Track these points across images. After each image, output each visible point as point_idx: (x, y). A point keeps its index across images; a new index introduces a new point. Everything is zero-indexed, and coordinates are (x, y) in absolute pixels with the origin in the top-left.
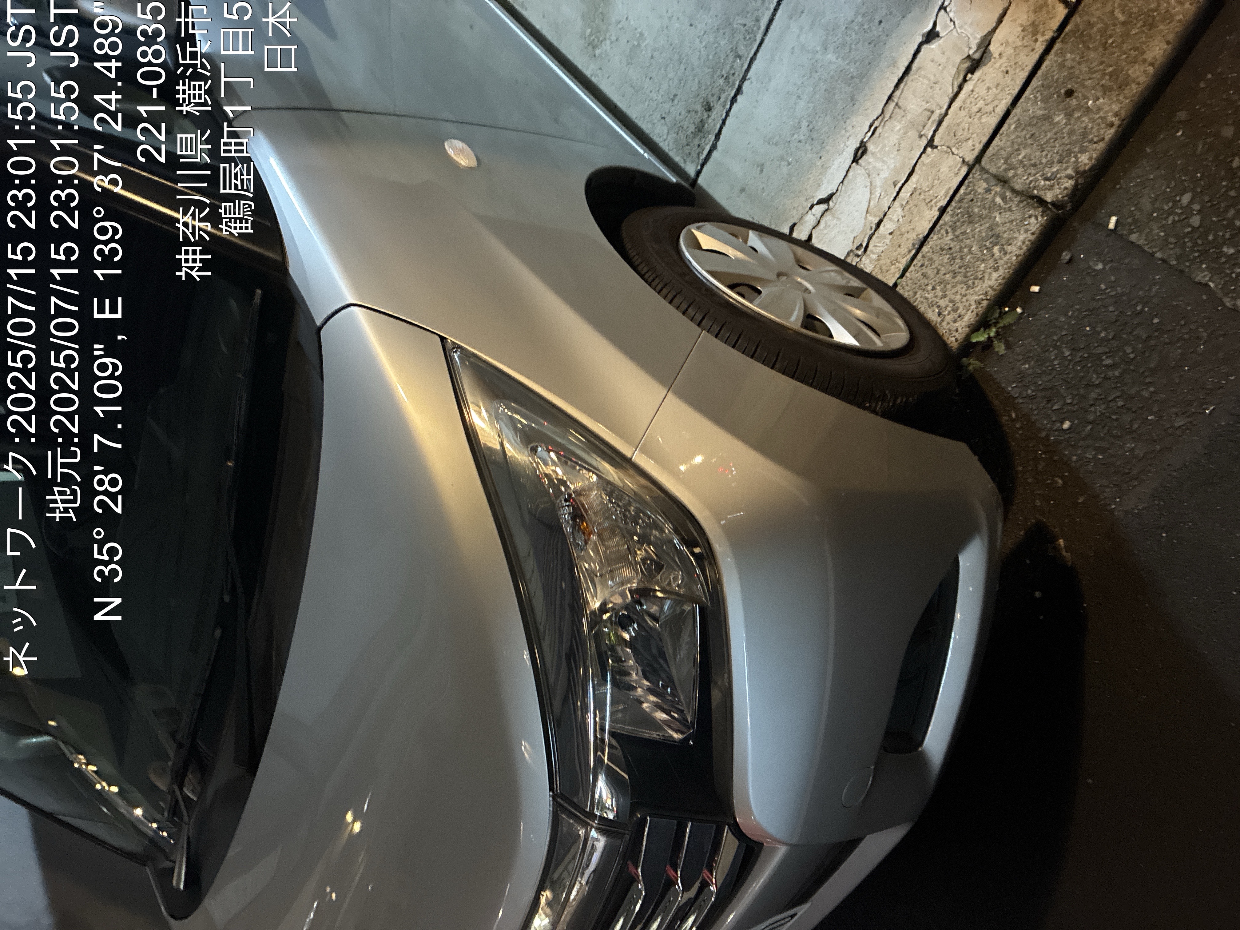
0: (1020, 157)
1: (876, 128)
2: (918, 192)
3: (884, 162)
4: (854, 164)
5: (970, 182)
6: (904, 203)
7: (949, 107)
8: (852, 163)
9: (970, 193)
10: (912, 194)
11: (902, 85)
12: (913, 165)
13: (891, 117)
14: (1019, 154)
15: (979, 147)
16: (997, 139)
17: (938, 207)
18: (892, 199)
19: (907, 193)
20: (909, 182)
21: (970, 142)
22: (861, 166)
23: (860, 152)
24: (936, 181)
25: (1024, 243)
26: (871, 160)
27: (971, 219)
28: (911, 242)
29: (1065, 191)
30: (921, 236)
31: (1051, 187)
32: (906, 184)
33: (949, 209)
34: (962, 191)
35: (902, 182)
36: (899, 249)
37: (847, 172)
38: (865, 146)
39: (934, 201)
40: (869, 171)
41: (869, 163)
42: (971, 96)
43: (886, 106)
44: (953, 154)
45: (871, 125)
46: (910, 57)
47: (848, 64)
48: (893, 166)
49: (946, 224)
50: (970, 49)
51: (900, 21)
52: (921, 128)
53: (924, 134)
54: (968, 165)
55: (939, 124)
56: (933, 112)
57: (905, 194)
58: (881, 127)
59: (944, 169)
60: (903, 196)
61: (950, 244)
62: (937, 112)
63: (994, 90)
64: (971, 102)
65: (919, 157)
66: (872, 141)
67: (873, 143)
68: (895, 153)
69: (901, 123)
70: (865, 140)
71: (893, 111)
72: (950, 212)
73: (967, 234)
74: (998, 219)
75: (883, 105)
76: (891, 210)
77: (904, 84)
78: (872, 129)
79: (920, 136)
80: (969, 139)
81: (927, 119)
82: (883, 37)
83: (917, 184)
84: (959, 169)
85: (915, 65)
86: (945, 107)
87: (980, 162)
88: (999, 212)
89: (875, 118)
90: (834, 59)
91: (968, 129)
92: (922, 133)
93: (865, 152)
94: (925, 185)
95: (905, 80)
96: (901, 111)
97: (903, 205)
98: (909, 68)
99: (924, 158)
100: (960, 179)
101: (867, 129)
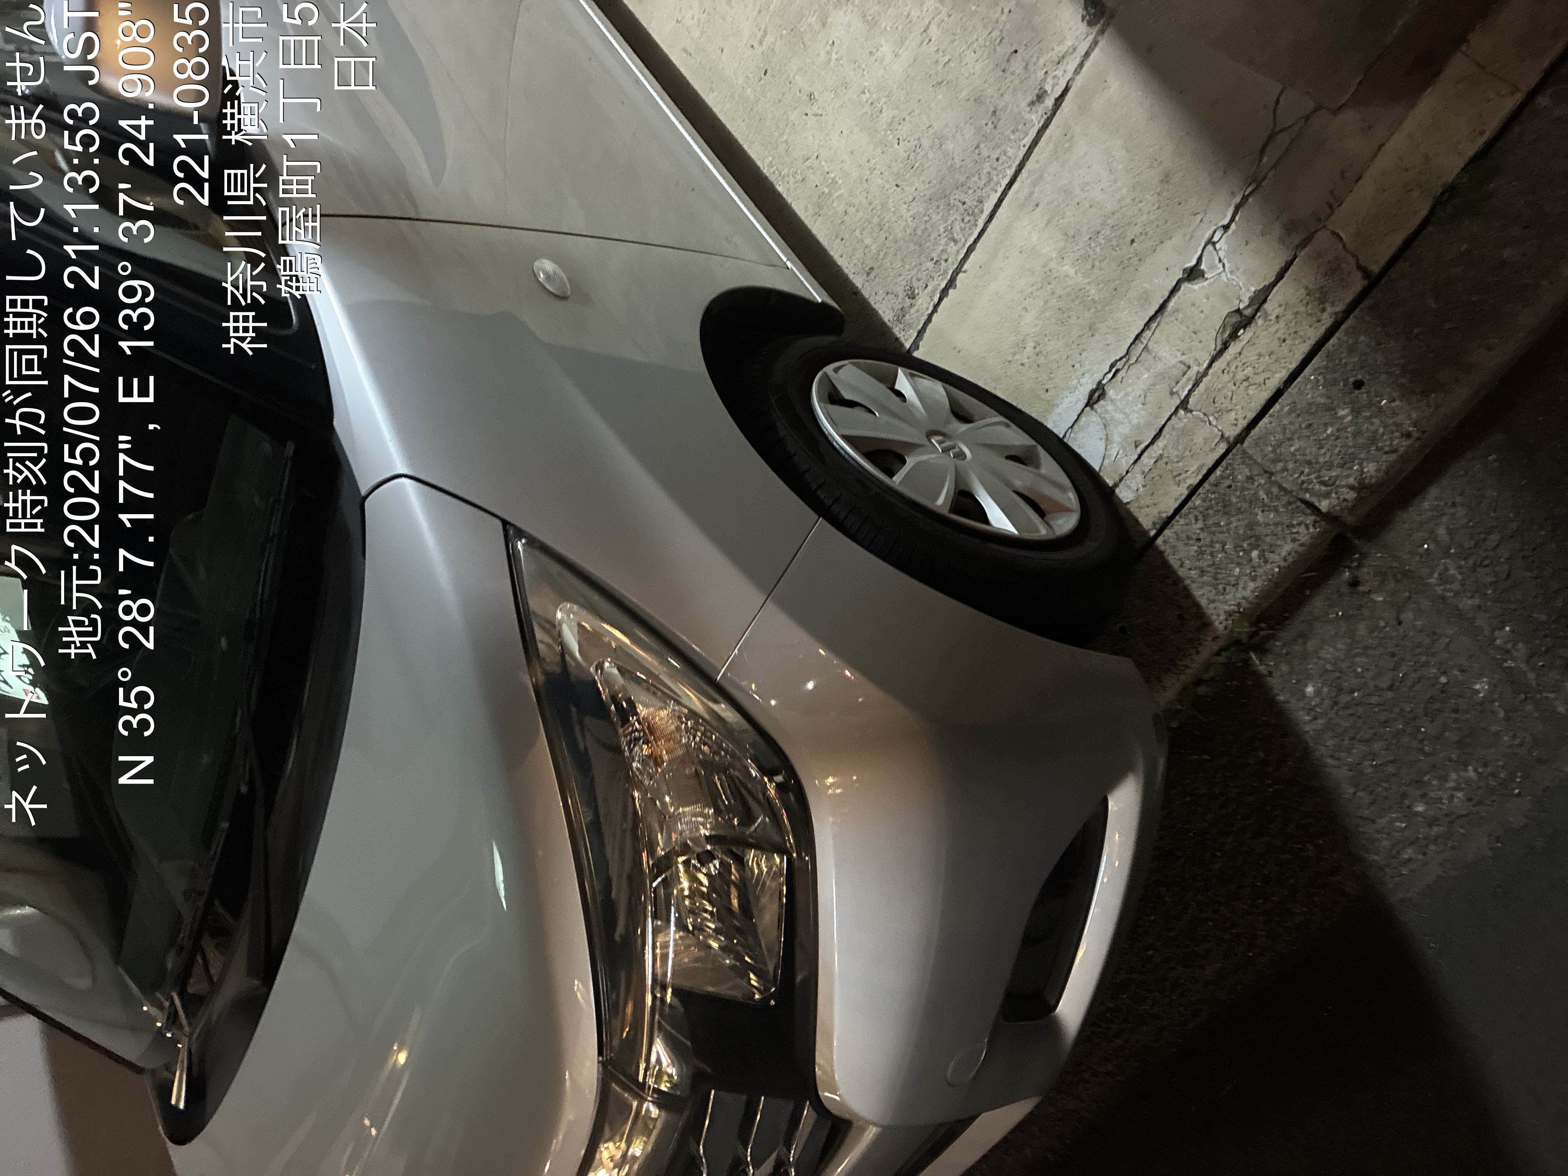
0: (1292, 449)
1: (1117, 371)
2: (1165, 460)
3: (1125, 413)
4: (1088, 408)
5: (1230, 464)
6: (1147, 470)
7: (1210, 366)
8: (1086, 406)
9: (1228, 478)
10: (1156, 462)
11: (1154, 325)
12: (1160, 426)
13: (1137, 360)
14: (1291, 446)
15: (1242, 424)
16: (1266, 420)
17: (1188, 485)
18: (1132, 462)
19: (1152, 458)
20: (1154, 447)
21: (1233, 413)
22: (1096, 412)
23: (1097, 395)
24: (1187, 453)
25: (1289, 554)
26: (1110, 408)
27: (1226, 508)
29: (1345, 503)
30: (1164, 515)
31: (1327, 495)
32: (1150, 448)
33: (1200, 490)
34: (1218, 472)
35: (1147, 443)
37: (1079, 415)
38: (1103, 390)
39: (1184, 476)
40: (1106, 421)
41: (1107, 411)
42: (1238, 359)
43: (1133, 346)
44: (1210, 423)
45: (1112, 366)
46: (1167, 294)
47: (1089, 283)
48: (1135, 422)
49: (1195, 508)
50: (1240, 301)
51: (1157, 245)
52: (1173, 384)
53: (1177, 393)
54: (1228, 442)
55: (1196, 385)
56: (1189, 367)
57: (1148, 460)
58: (1124, 370)
59: (1199, 439)
60: (1145, 462)
61: (1199, 534)
62: (1195, 369)
63: (1268, 357)
64: (1237, 367)
65: (1169, 419)
66: (1112, 385)
67: (1113, 388)
68: (1140, 406)
69: (1149, 371)
70: (1104, 382)
71: (1141, 354)
72: (1202, 495)
73: (1221, 526)
74: (1260, 517)
75: (1129, 345)
76: (1129, 474)
77: (1156, 324)
78: (1114, 370)
79: (1172, 393)
80: (1231, 410)
81: (1181, 374)
82: (1135, 260)
83: (1163, 450)
84: (1216, 445)
85: (1171, 305)
86: (1205, 365)
87: (1242, 442)
88: (1261, 509)
89: (1118, 358)
90: (1072, 272)
91: (1231, 398)
92: (1174, 390)
93: (1102, 396)
94: (1173, 453)
95: (1158, 320)
96: (1149, 357)
97: (1144, 472)
98: (1163, 306)
99: (1174, 420)
100: (1217, 457)
101: (1107, 369)
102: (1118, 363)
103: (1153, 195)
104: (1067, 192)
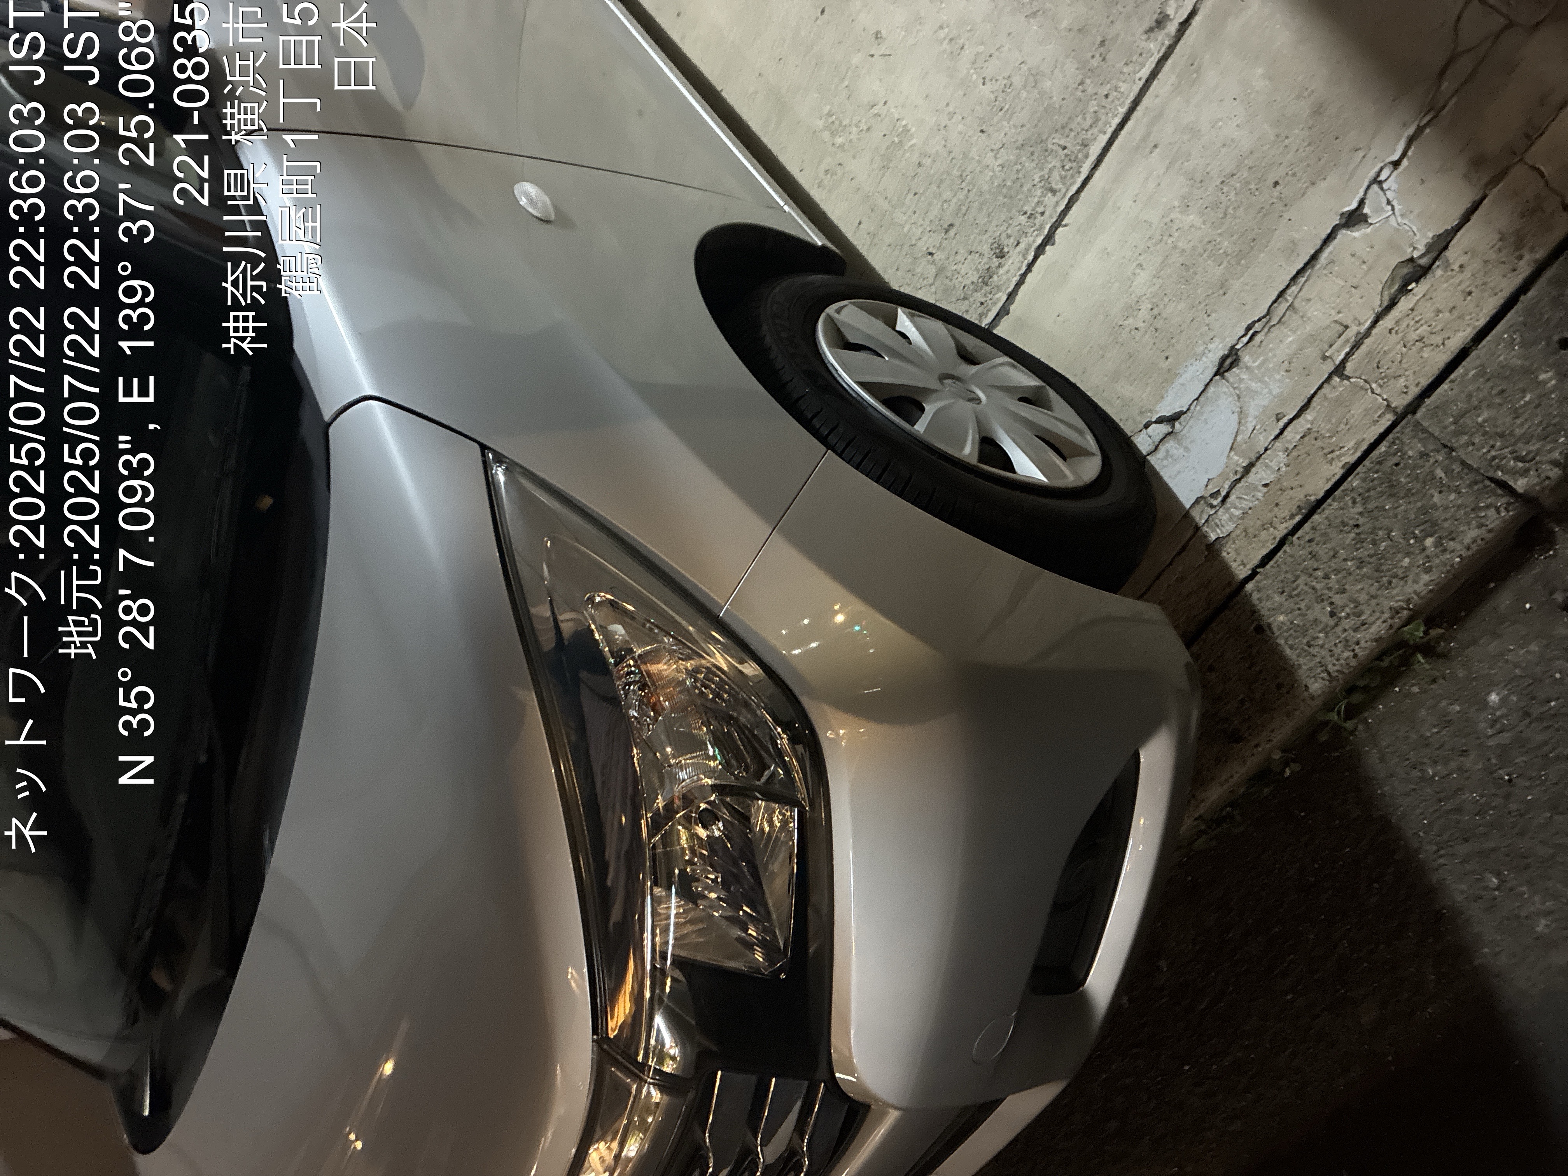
0: (1480, 419)
1: (1255, 333)
2: (1313, 435)
3: (1264, 382)
4: (1217, 377)
5: (1398, 438)
6: (1291, 447)
7: (1373, 325)
8: (1215, 375)
9: (1394, 455)
10: (1301, 438)
11: (1302, 280)
12: (1309, 395)
13: (1280, 321)
14: (1478, 416)
15: (1414, 391)
16: (1445, 386)
17: (1343, 463)
18: (1272, 437)
19: (1296, 433)
20: (1301, 420)
21: (1402, 381)
22: (1228, 381)
23: (1228, 361)
24: (1342, 426)
25: (1474, 542)
26: (1245, 376)
27: (1392, 489)
28: (1296, 503)
29: (1547, 483)
30: (1313, 498)
31: (1525, 473)
32: (1295, 422)
33: (1359, 469)
34: (1382, 448)
35: (1291, 416)
36: (1276, 509)
37: (1207, 385)
38: (1236, 354)
39: (1338, 453)
40: (1240, 391)
41: (1241, 380)
42: (1410, 317)
43: (1275, 305)
44: (1373, 392)
45: (1249, 328)
46: (1319, 243)
47: (1220, 234)
48: (1275, 392)
49: (1353, 489)
50: (1414, 248)
51: (1307, 187)
52: (1326, 347)
53: (1330, 357)
54: (1396, 413)
55: (1355, 348)
56: (1346, 327)
57: (1292, 435)
58: (1263, 333)
59: (1357, 410)
60: (1289, 438)
61: (1358, 519)
62: (1354, 330)
63: (1447, 314)
64: (1408, 326)
65: (1320, 387)
66: (1247, 351)
67: (1249, 353)
68: (1282, 373)
69: (1294, 332)
70: (1238, 347)
71: (1285, 314)
72: (1361, 475)
73: (1385, 510)
74: (1437, 499)
75: (1270, 304)
76: (1268, 452)
77: (1305, 278)
78: (1251, 332)
79: (1325, 358)
80: (1400, 376)
81: (1337, 335)
82: (1279, 206)
83: (1312, 424)
84: (1379, 417)
85: (1324, 256)
86: (1367, 324)
87: (1414, 412)
88: (1438, 489)
89: (1256, 319)
90: (1198, 222)
91: (1400, 362)
92: (1327, 354)
93: (1235, 363)
94: (1324, 428)
95: (1307, 274)
96: (1295, 317)
97: (1287, 449)
98: (1314, 257)
99: (1326, 389)
100: (1382, 430)
101: (1242, 332)
102: (1257, 325)
103: (1302, 129)
104: (1193, 131)
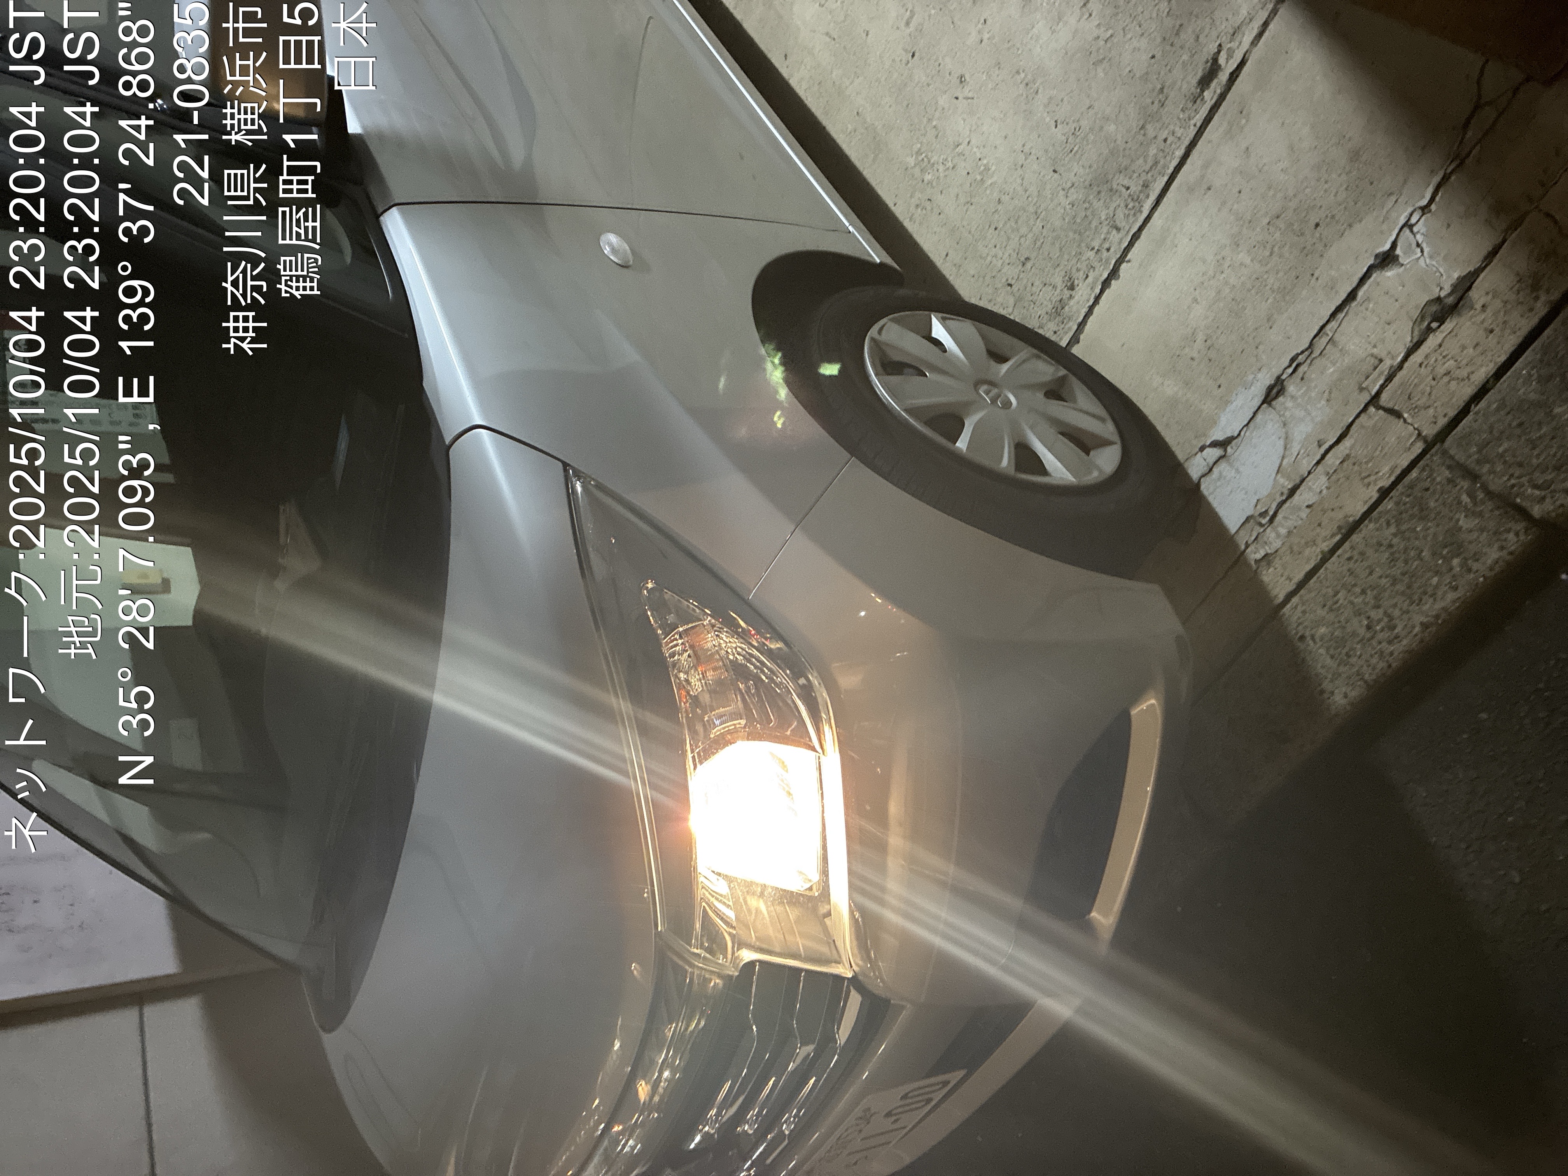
0: (1501, 449)
1: (1298, 365)
2: (1351, 461)
3: (1306, 410)
4: (1265, 405)
5: (1427, 465)
6: (1331, 472)
7: (1405, 359)
8: (1262, 403)
9: (1425, 479)
10: (1341, 462)
11: (1340, 316)
12: (1347, 424)
13: (1321, 354)
14: (1499, 446)
15: (1443, 421)
16: (1470, 417)
17: (1379, 486)
18: (1315, 461)
19: (1336, 458)
20: (1340, 446)
21: (1431, 411)
22: (1274, 409)
23: (1275, 391)
24: (1378, 453)
25: (1496, 562)
26: (1289, 404)
27: (1423, 514)
28: (1337, 523)
30: (1351, 519)
31: (1541, 500)
32: (1335, 448)
33: (1393, 493)
34: (1414, 474)
35: (1331, 443)
36: (1318, 529)
37: (1255, 413)
38: (1282, 384)
39: (1372, 478)
40: (1285, 418)
41: (1286, 408)
42: (1439, 351)
43: (1317, 339)
44: (1405, 421)
45: (1293, 360)
46: (1356, 282)
47: (1267, 272)
48: (1319, 419)
49: (1387, 512)
50: (1441, 289)
51: (1345, 230)
52: (1363, 379)
53: (1366, 388)
54: (1425, 441)
55: (1389, 379)
56: (1381, 361)
57: (1332, 460)
58: (1306, 365)
59: (1392, 439)
60: (1329, 463)
61: (1391, 540)
62: (1388, 363)
63: (1472, 351)
64: (1436, 360)
65: (1358, 416)
66: (1292, 381)
67: (1293, 383)
68: (1323, 402)
69: (1334, 365)
70: (1283, 377)
71: (1325, 347)
72: (1394, 499)
73: (1417, 532)
74: (1463, 523)
75: (1312, 337)
76: (1311, 476)
77: (1343, 314)
78: (1294, 365)
79: (1361, 389)
80: (1429, 407)
81: (1372, 368)
82: (1320, 247)
83: (1350, 450)
84: (1411, 444)
85: (1361, 294)
86: (1399, 359)
87: (1443, 441)
88: (1464, 514)
89: (1299, 351)
90: (1248, 261)
91: (1430, 394)
92: (1364, 386)
93: (1281, 392)
94: (1361, 454)
95: (1345, 310)
96: (1335, 350)
97: (1328, 473)
98: (1352, 296)
99: (1363, 418)
100: (1412, 457)
101: (1287, 363)
102: (1300, 357)
103: (1341, 174)
